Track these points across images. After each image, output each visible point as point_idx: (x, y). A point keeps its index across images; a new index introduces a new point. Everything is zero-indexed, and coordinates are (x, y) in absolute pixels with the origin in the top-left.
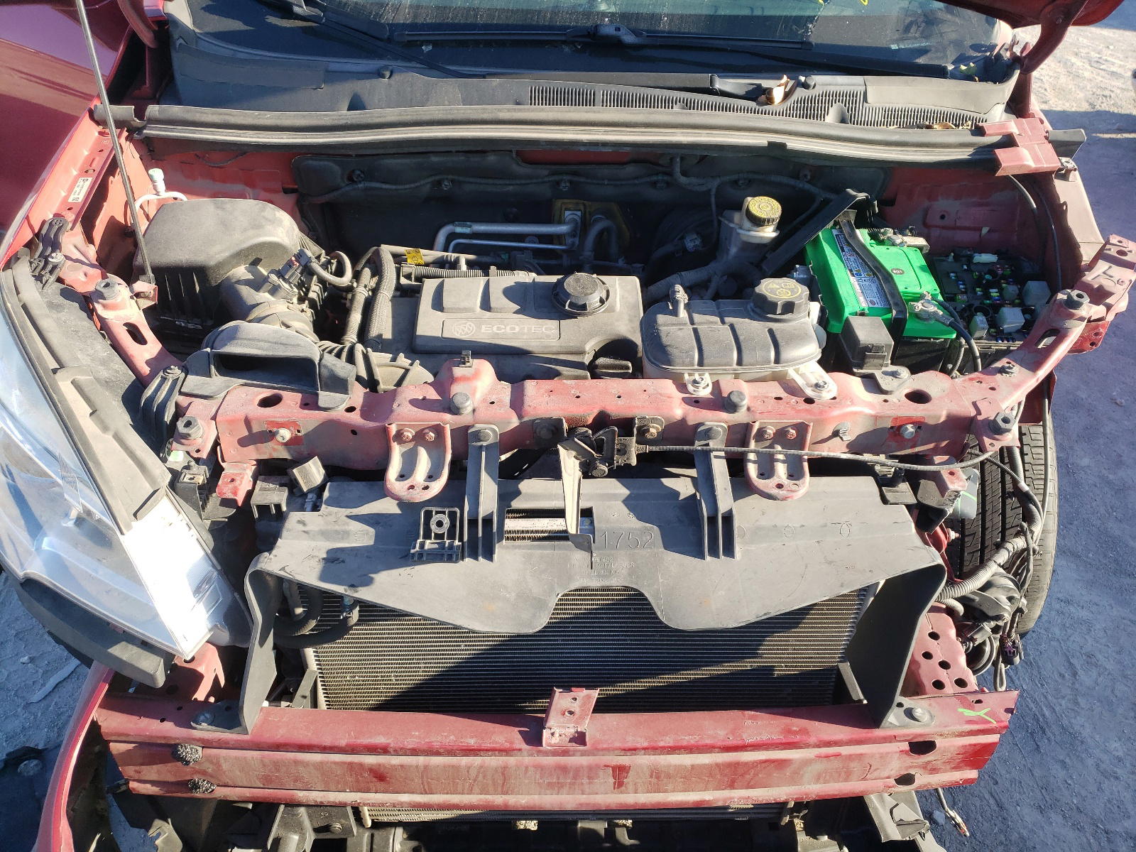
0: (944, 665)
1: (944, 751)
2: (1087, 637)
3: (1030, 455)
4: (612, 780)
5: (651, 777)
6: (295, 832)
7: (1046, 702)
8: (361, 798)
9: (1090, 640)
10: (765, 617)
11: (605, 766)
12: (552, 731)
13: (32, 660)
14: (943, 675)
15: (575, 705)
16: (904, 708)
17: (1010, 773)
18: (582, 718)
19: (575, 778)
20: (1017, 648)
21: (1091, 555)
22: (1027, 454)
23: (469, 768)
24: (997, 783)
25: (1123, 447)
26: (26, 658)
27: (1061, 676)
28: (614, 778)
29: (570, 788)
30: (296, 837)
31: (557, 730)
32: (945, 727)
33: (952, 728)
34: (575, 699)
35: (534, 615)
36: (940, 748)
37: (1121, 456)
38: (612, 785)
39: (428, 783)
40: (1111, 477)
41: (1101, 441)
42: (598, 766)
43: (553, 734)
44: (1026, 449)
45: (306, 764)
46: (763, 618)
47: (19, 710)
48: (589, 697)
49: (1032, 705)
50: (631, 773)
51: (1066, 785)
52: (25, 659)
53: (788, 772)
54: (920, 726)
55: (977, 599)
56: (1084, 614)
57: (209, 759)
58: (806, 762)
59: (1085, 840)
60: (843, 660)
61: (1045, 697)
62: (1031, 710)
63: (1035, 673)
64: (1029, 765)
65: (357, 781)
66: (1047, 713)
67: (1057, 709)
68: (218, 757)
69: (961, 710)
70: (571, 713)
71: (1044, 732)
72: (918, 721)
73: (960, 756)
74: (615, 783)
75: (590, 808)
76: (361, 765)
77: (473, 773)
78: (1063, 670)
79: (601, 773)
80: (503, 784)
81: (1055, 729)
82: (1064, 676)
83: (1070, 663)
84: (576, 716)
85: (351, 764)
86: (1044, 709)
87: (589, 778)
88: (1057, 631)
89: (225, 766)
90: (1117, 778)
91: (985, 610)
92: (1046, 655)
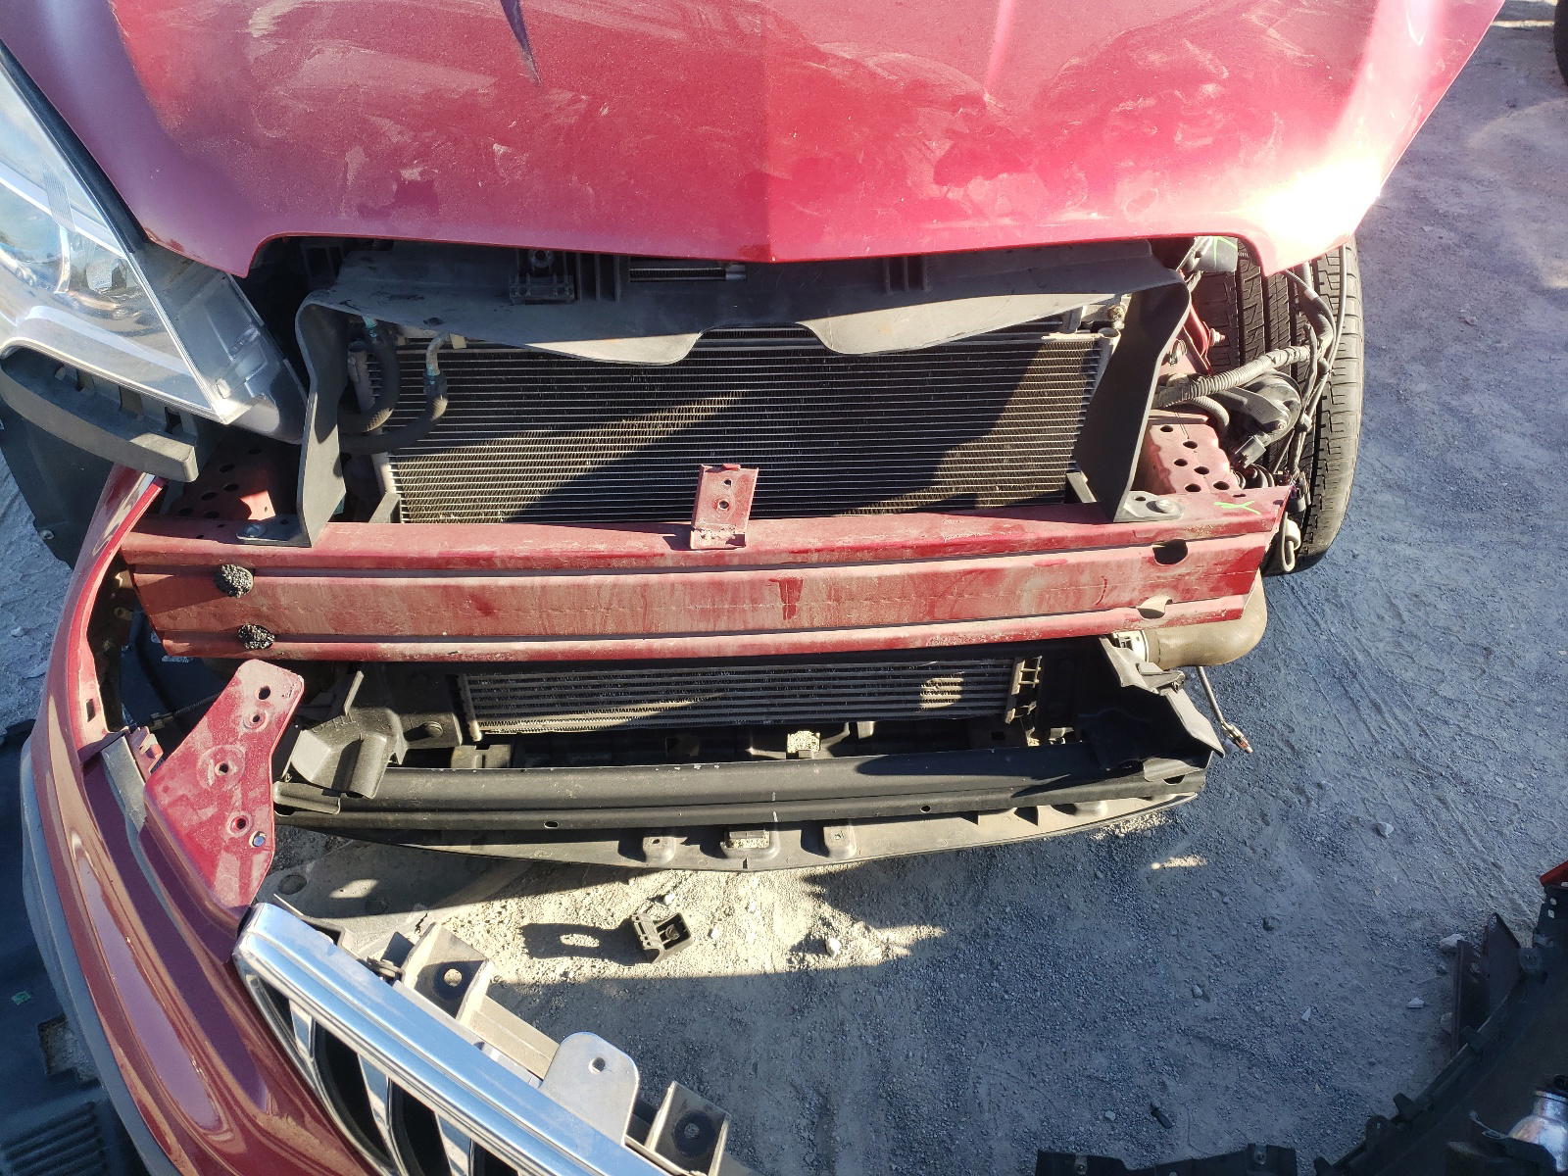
0: (1202, 471)
1: (1198, 560)
2: (1414, 576)
3: (1327, 284)
4: (780, 605)
5: (829, 598)
6: (382, 732)
7: (1359, 645)
8: (463, 648)
9: (1419, 580)
10: (959, 338)
11: (770, 580)
12: (703, 533)
13: (26, 632)
14: (1199, 479)
15: (729, 492)
16: (1146, 502)
17: (1310, 720)
18: (739, 514)
19: (734, 601)
20: (1302, 487)
21: (1424, 488)
22: (1323, 284)
23: (600, 587)
24: (1293, 731)
25: (1471, 370)
26: (19, 629)
27: (1381, 618)
28: (784, 600)
29: (729, 618)
30: (384, 739)
31: (708, 533)
32: (1198, 519)
33: (1206, 520)
34: (728, 482)
35: (669, 348)
36: (1192, 554)
37: (1469, 380)
38: (782, 611)
39: (548, 615)
40: (1454, 403)
41: (1443, 364)
42: (762, 582)
43: (703, 537)
44: (1322, 277)
45: (388, 591)
46: (956, 339)
47: (13, 686)
48: (745, 479)
49: (1341, 650)
50: (804, 591)
51: (1380, 731)
52: (17, 631)
53: (1001, 589)
54: (1166, 519)
55: (1245, 401)
56: (1410, 552)
57: (262, 590)
58: (1024, 574)
59: (1402, 786)
60: (1074, 468)
61: (1358, 640)
62: (1340, 654)
63: (1347, 615)
64: (1335, 712)
65: (456, 616)
66: (1360, 657)
67: (1373, 652)
68: (273, 587)
69: (1218, 503)
70: (725, 505)
71: (1355, 676)
72: (1162, 512)
73: (1219, 569)
74: (784, 609)
75: (756, 653)
76: (458, 588)
77: (605, 595)
78: (1382, 612)
79: (766, 593)
80: (645, 615)
81: (1369, 673)
82: (1383, 618)
83: (1392, 604)
84: (732, 511)
85: (446, 587)
86: (1357, 653)
87: (754, 601)
88: (1377, 571)
89: (284, 601)
90: (1446, 723)
91: (1255, 415)
92: (1361, 597)
